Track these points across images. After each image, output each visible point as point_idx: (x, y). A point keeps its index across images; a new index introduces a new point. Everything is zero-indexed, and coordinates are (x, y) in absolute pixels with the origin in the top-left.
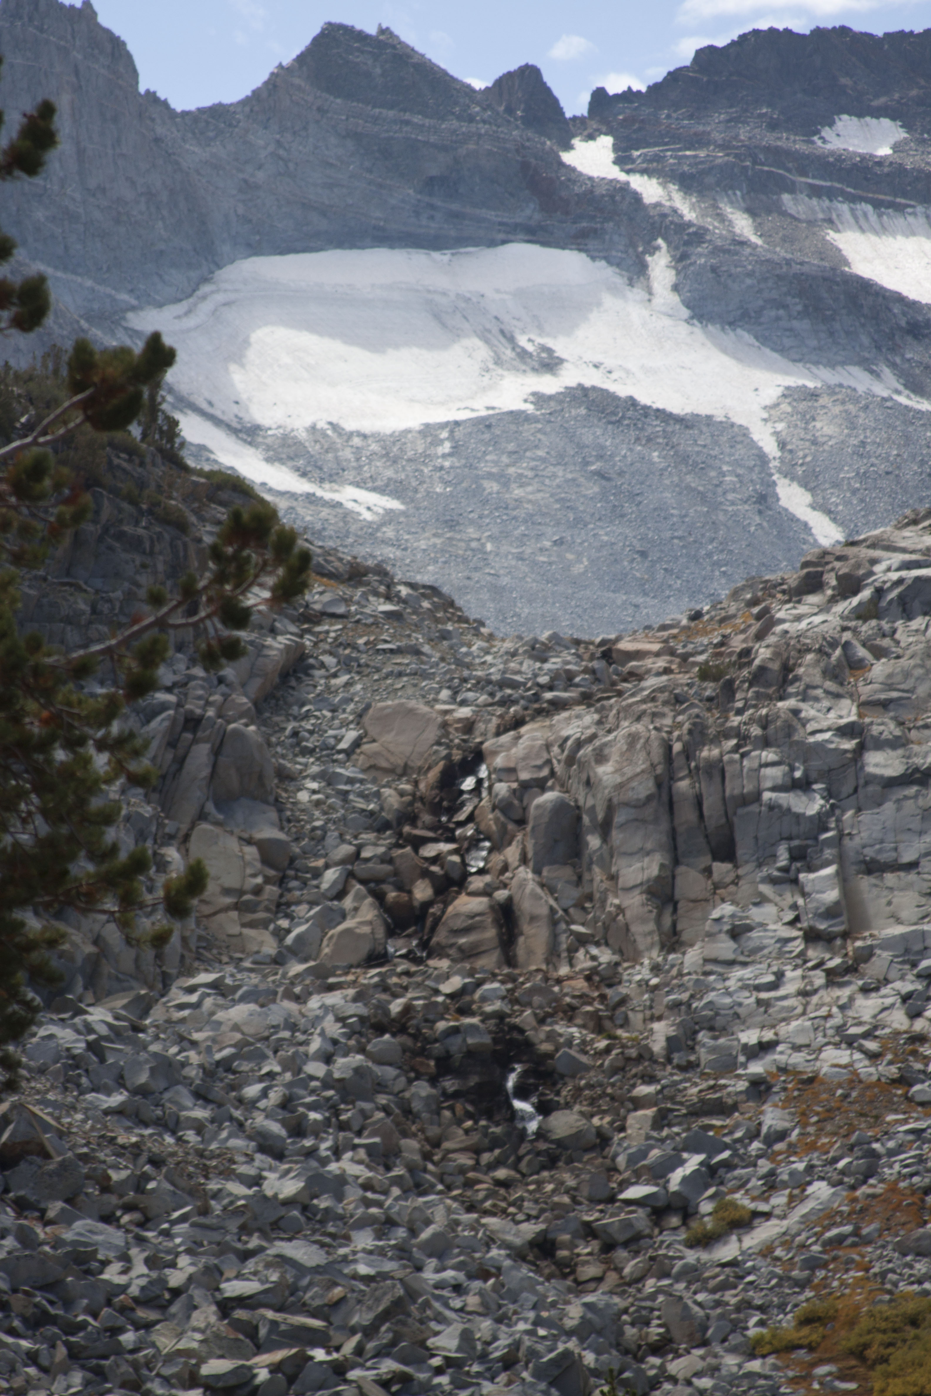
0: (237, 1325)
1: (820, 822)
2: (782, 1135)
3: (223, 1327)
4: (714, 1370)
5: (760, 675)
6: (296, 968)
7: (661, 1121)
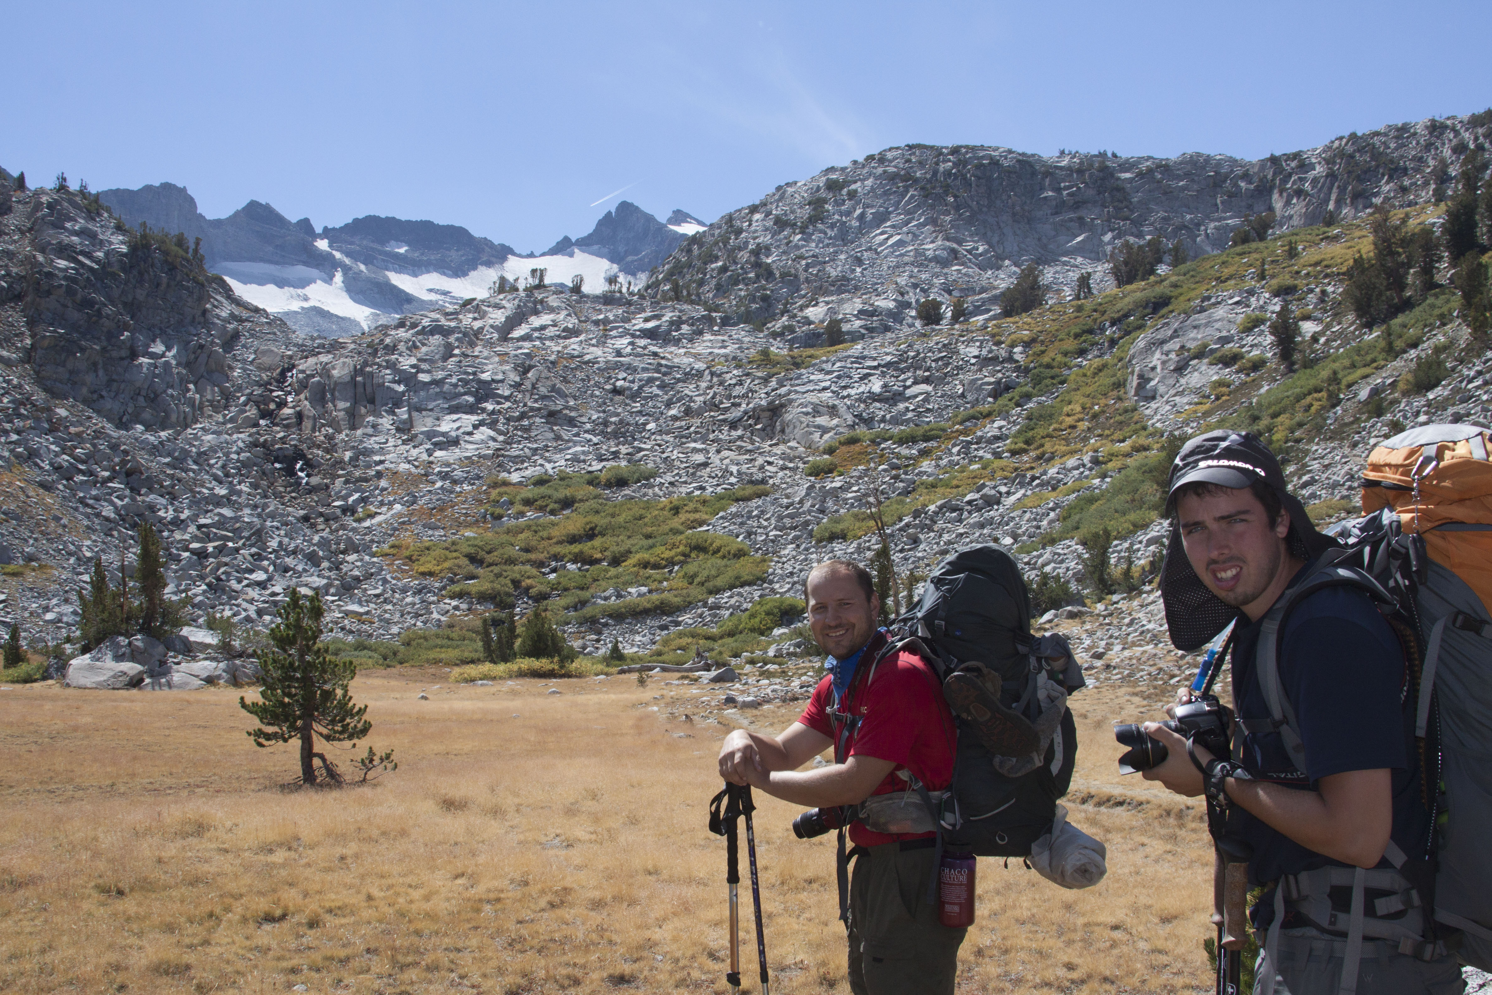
0: (203, 533)
1: (403, 393)
2: (386, 489)
3: (198, 533)
4: (361, 560)
5: (387, 347)
6: (229, 426)
7: (347, 482)
